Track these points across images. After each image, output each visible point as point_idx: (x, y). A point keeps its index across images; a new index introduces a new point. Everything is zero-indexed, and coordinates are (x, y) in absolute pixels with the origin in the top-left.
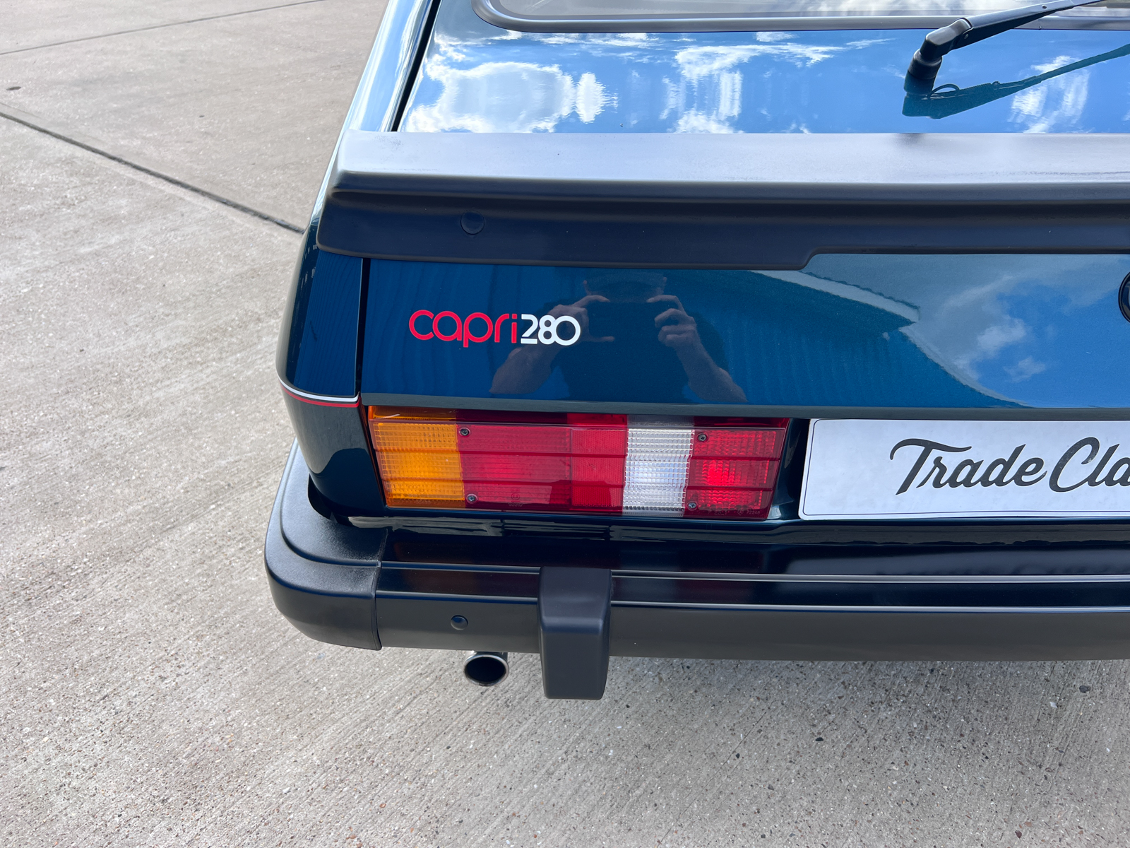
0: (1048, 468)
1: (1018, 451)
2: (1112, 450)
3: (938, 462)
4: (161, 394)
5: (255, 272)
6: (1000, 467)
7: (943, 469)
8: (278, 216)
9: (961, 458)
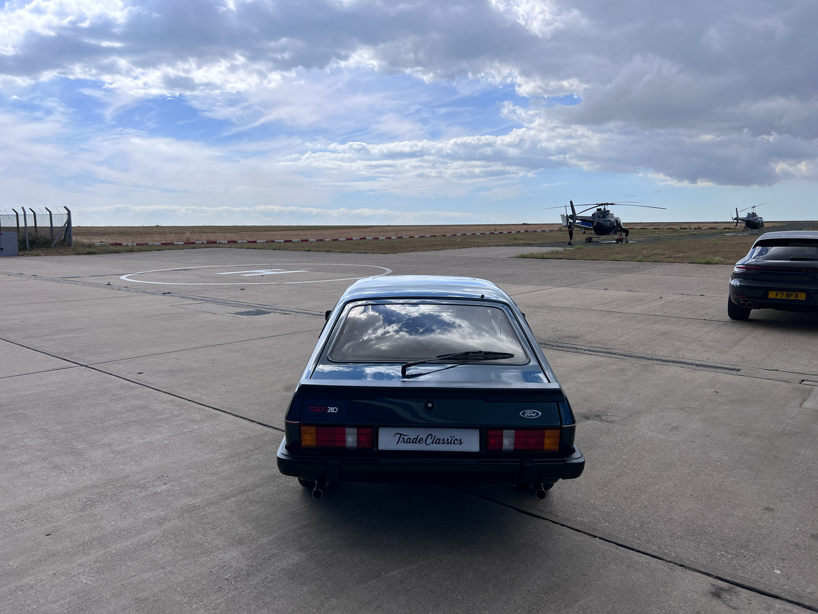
0: (424, 440)
1: (418, 436)
2: (435, 436)
3: (403, 438)
4: (220, 469)
5: (249, 438)
6: (415, 440)
7: (404, 440)
8: (258, 421)
9: (407, 437)
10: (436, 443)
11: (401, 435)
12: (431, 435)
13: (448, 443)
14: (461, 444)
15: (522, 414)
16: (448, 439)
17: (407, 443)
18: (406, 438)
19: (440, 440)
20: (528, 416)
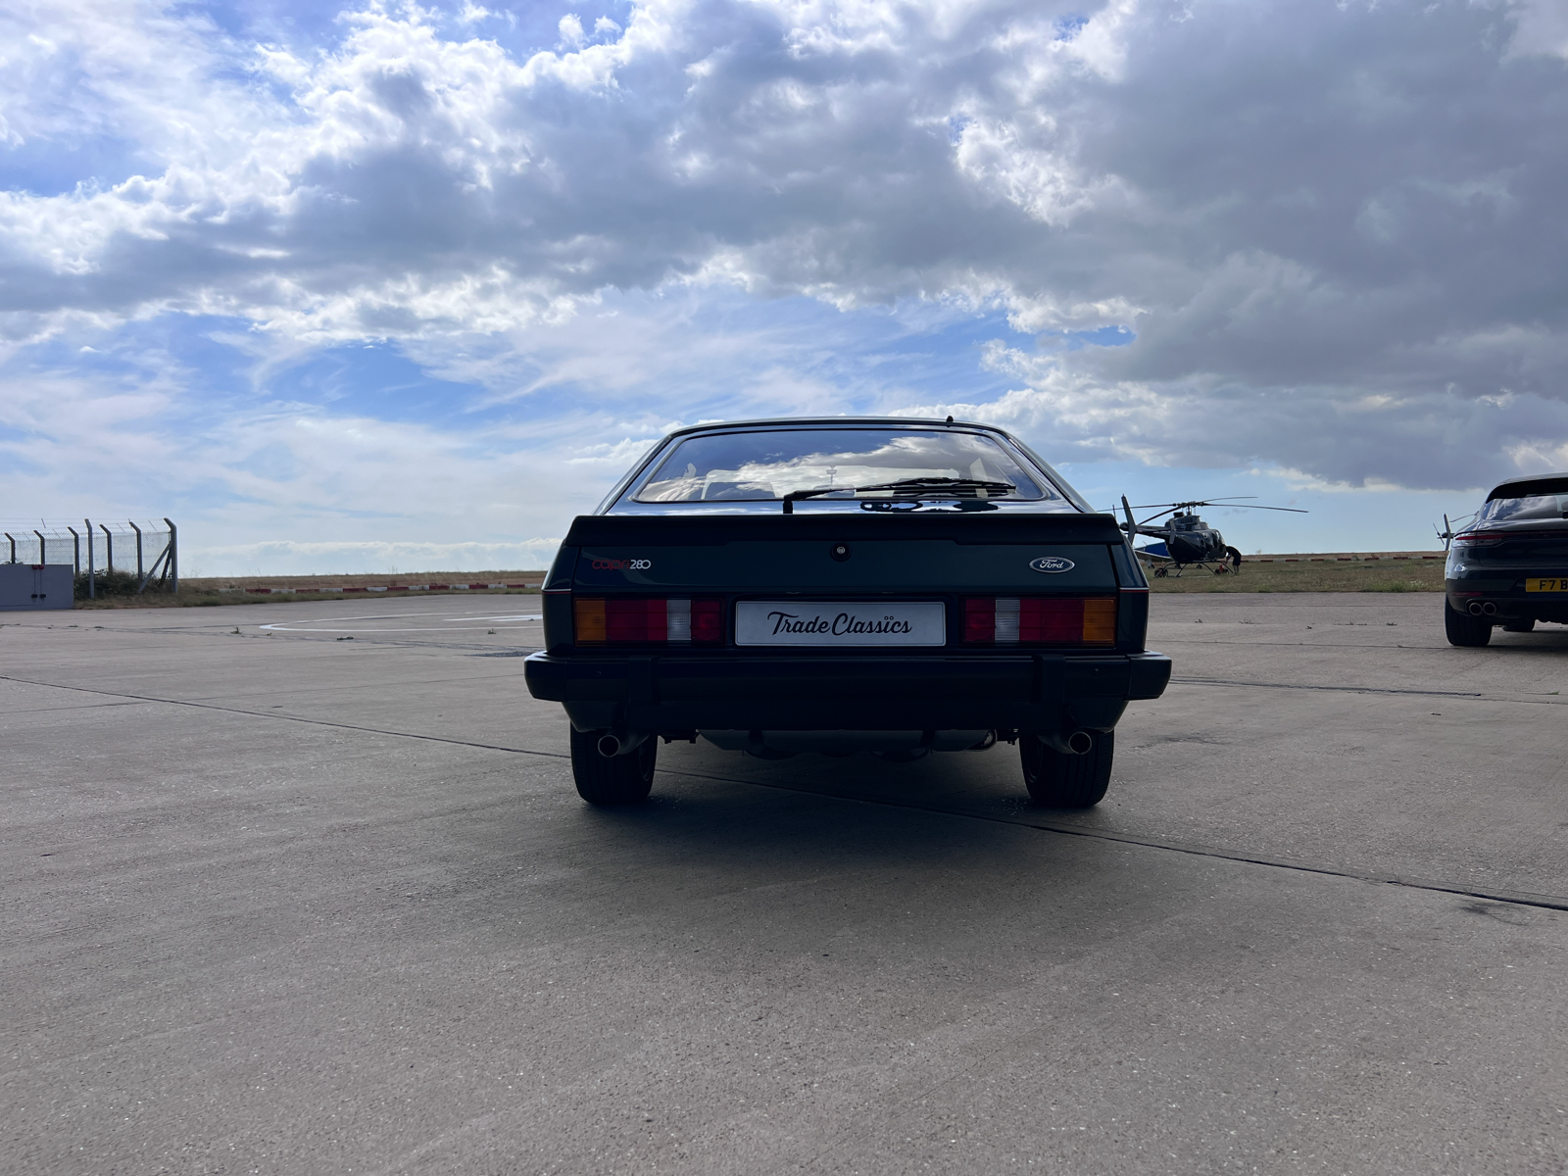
0: (831, 625)
1: (817, 618)
2: (853, 618)
3: (786, 621)
5: (481, 762)
6: (812, 625)
7: (789, 625)
9: (796, 620)
10: (855, 631)
11: (782, 615)
12: (845, 615)
13: (880, 631)
14: (906, 631)
15: (1034, 564)
16: (880, 624)
17: (795, 631)
18: (792, 621)
19: (863, 625)
20: (1046, 569)
